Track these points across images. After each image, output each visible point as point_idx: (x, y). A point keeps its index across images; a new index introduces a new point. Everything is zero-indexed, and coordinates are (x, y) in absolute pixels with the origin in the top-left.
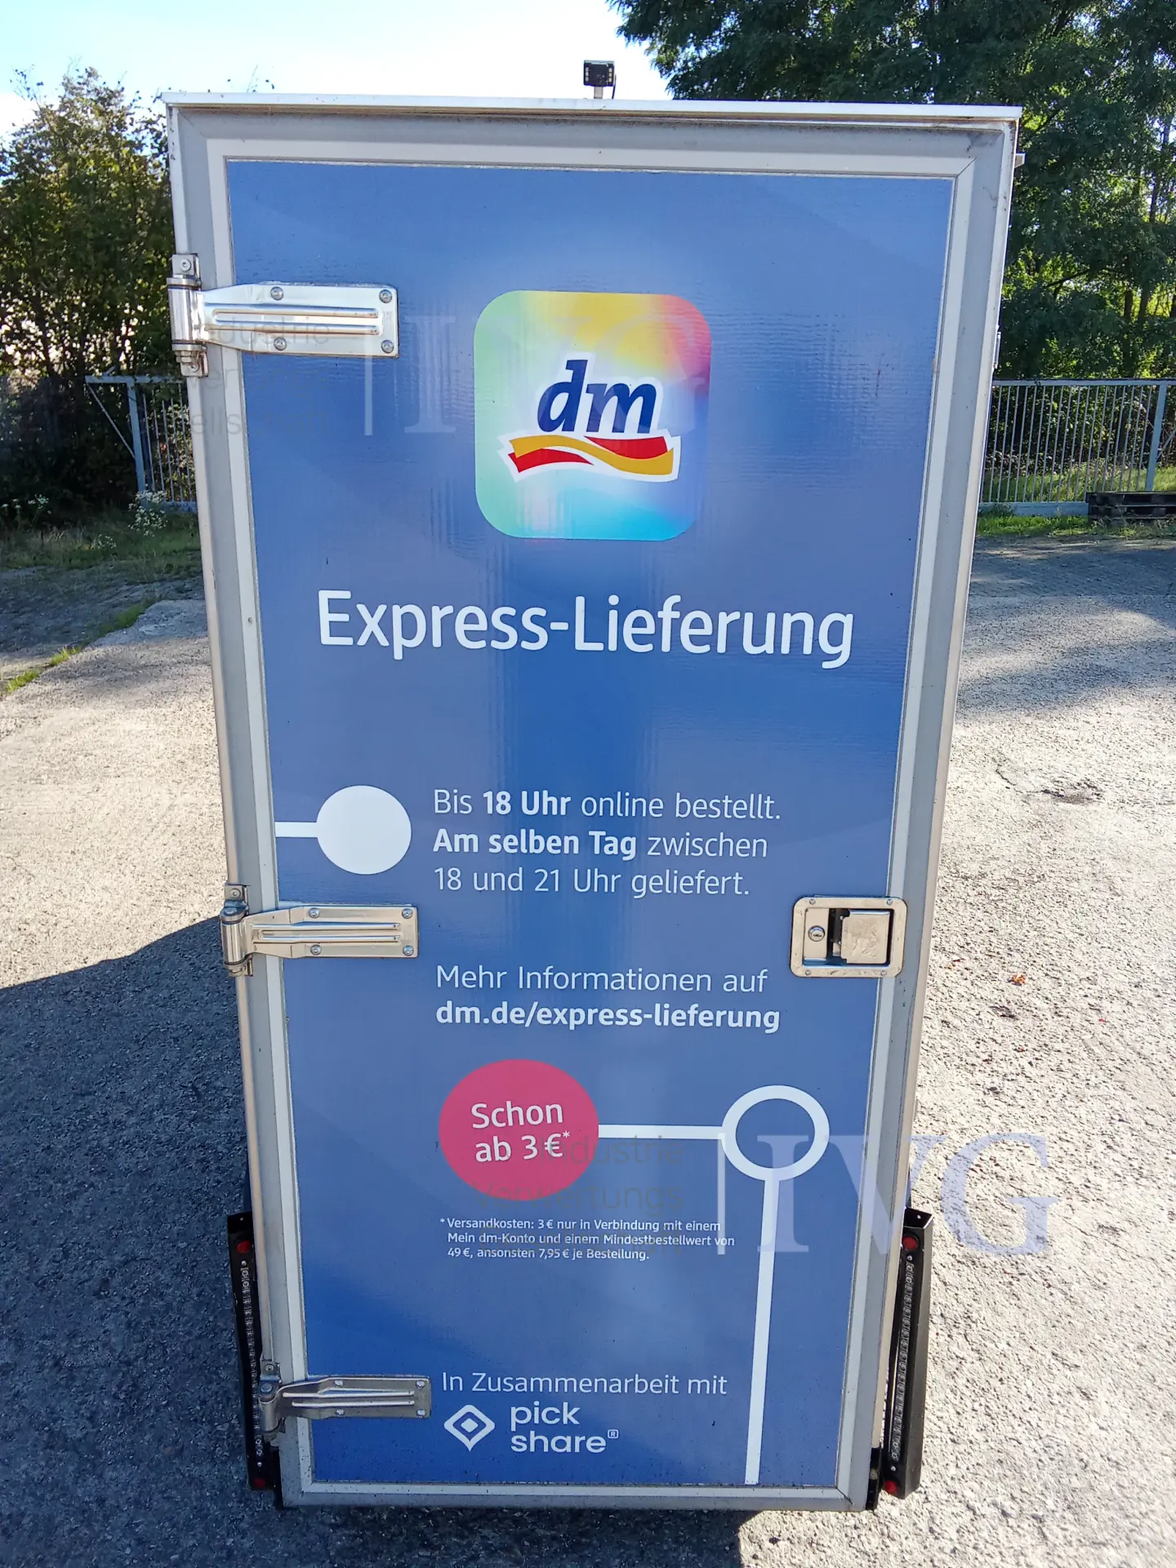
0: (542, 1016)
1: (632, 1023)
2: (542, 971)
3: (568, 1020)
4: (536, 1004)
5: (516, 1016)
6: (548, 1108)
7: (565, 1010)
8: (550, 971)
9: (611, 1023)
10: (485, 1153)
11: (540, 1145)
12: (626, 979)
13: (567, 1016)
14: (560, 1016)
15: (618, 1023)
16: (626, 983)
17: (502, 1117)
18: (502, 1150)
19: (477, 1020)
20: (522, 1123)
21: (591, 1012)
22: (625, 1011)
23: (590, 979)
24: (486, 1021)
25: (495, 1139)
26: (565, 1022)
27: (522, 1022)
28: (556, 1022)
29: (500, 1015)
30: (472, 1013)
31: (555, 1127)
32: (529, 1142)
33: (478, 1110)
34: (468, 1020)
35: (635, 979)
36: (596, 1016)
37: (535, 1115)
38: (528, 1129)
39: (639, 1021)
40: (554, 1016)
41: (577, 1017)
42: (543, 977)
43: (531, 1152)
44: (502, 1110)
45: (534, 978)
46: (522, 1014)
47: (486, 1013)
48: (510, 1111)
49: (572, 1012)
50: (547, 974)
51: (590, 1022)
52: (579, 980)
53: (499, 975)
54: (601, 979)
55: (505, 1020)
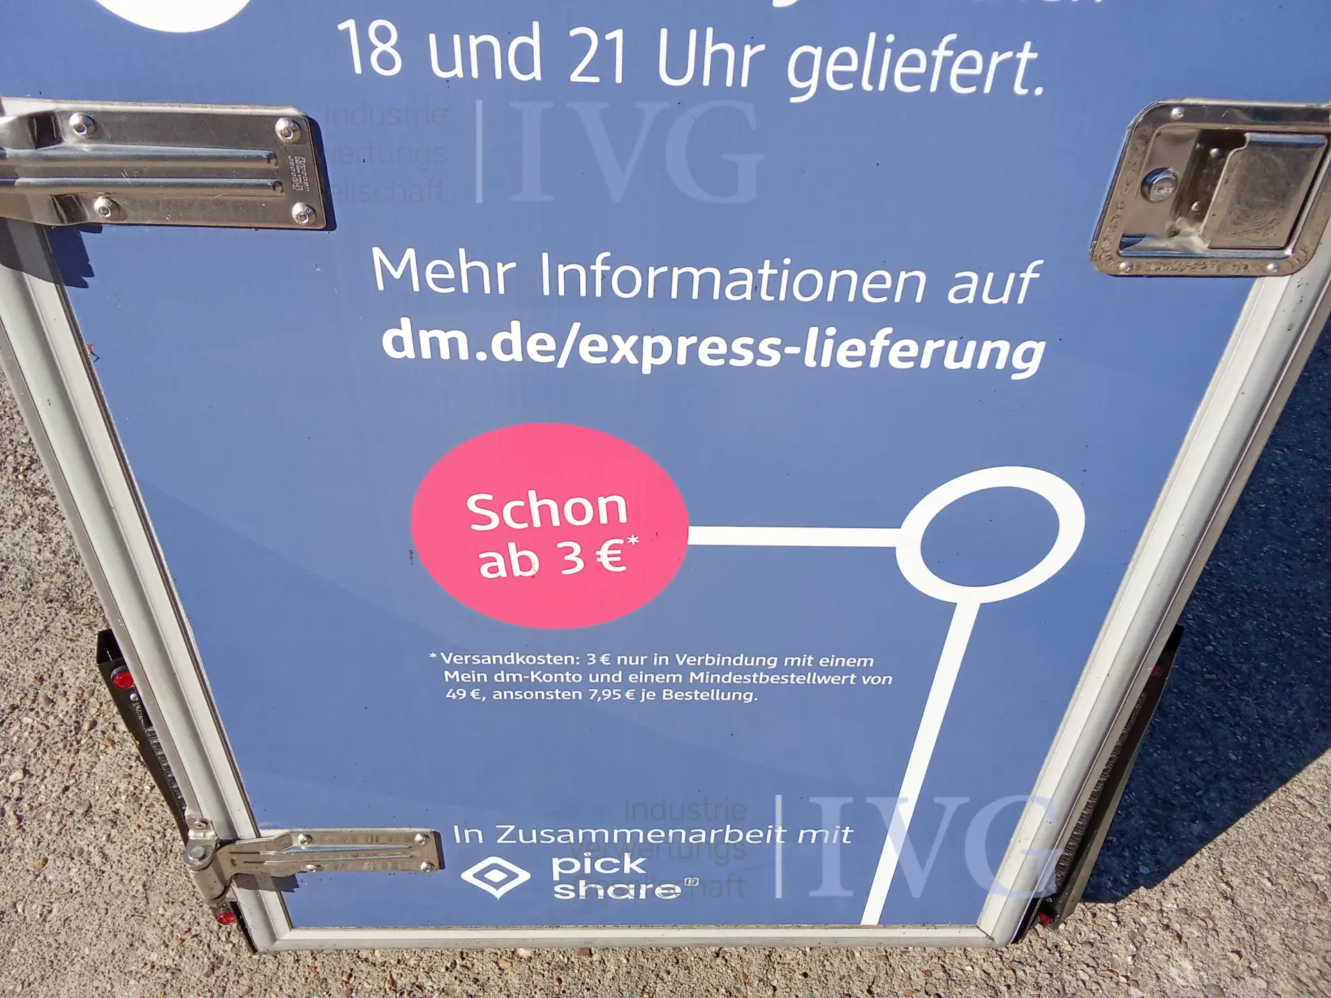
0: (591, 348)
1: (760, 363)
2: (588, 263)
3: (639, 355)
4: (576, 326)
5: (540, 347)
6: (602, 502)
7: (633, 339)
8: (604, 262)
9: (721, 362)
10: (494, 567)
11: (589, 555)
12: (757, 279)
13: (637, 350)
14: (625, 349)
15: (733, 362)
16: (756, 288)
17: (522, 514)
18: (525, 563)
19: (464, 354)
20: (556, 522)
21: (684, 343)
22: (750, 341)
23: (686, 280)
24: (481, 356)
25: (512, 546)
26: (632, 360)
27: (551, 359)
28: (616, 359)
29: (507, 347)
30: (453, 343)
31: (613, 530)
32: (571, 550)
33: (479, 504)
34: (445, 354)
35: (774, 282)
36: (692, 351)
37: (579, 512)
38: (567, 531)
39: (776, 357)
40: (613, 349)
41: (657, 351)
42: (591, 276)
43: (574, 564)
44: (521, 503)
45: (572, 277)
46: (551, 345)
47: (480, 341)
48: (535, 505)
49: (648, 342)
50: (598, 268)
51: (682, 360)
52: (663, 282)
53: (501, 269)
54: (707, 281)
55: (517, 355)
